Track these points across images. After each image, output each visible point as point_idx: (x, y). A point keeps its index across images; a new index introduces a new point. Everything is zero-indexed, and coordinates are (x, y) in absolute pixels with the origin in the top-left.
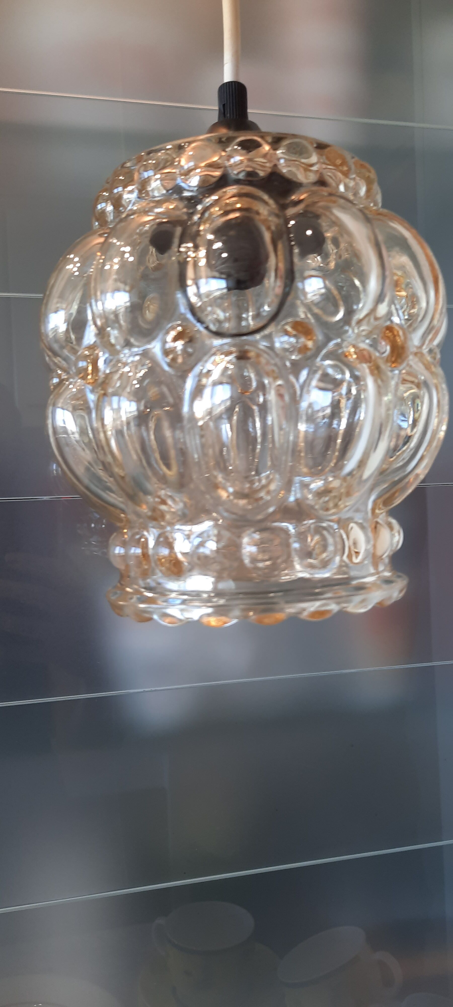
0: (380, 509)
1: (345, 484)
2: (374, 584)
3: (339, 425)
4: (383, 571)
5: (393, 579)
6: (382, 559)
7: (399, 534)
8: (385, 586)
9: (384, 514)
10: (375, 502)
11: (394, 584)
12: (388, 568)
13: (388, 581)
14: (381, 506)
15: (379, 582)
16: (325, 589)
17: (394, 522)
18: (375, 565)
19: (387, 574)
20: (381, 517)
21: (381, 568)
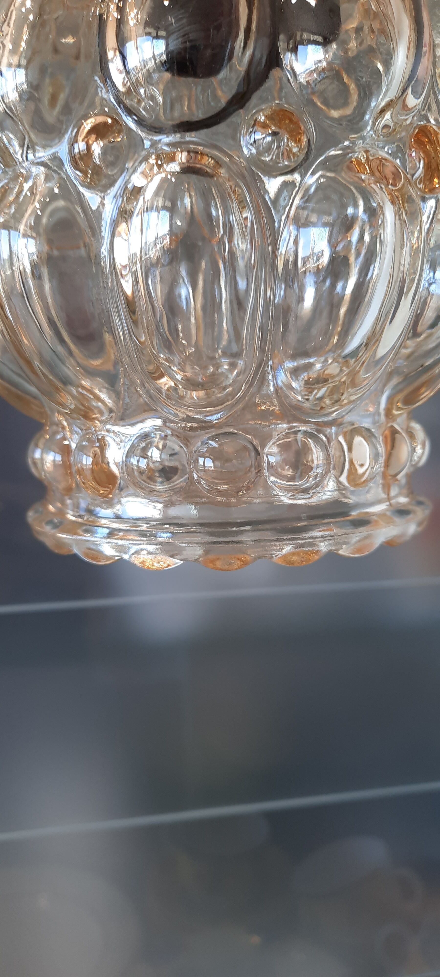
0: (399, 409)
1: (346, 370)
2: (382, 515)
3: (344, 288)
4: (396, 496)
5: (411, 507)
6: (397, 480)
7: (424, 447)
8: (397, 520)
9: (405, 416)
10: (390, 400)
11: (411, 516)
12: (405, 491)
13: (402, 512)
14: (400, 405)
15: (388, 513)
16: (313, 522)
17: (417, 427)
18: (386, 487)
19: (403, 500)
20: (399, 420)
21: (394, 492)
